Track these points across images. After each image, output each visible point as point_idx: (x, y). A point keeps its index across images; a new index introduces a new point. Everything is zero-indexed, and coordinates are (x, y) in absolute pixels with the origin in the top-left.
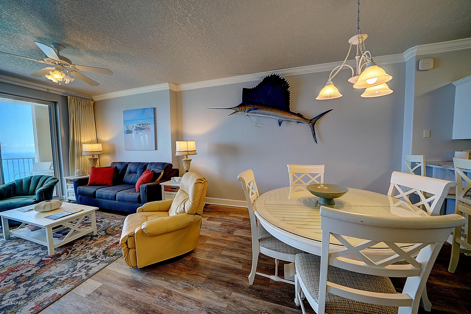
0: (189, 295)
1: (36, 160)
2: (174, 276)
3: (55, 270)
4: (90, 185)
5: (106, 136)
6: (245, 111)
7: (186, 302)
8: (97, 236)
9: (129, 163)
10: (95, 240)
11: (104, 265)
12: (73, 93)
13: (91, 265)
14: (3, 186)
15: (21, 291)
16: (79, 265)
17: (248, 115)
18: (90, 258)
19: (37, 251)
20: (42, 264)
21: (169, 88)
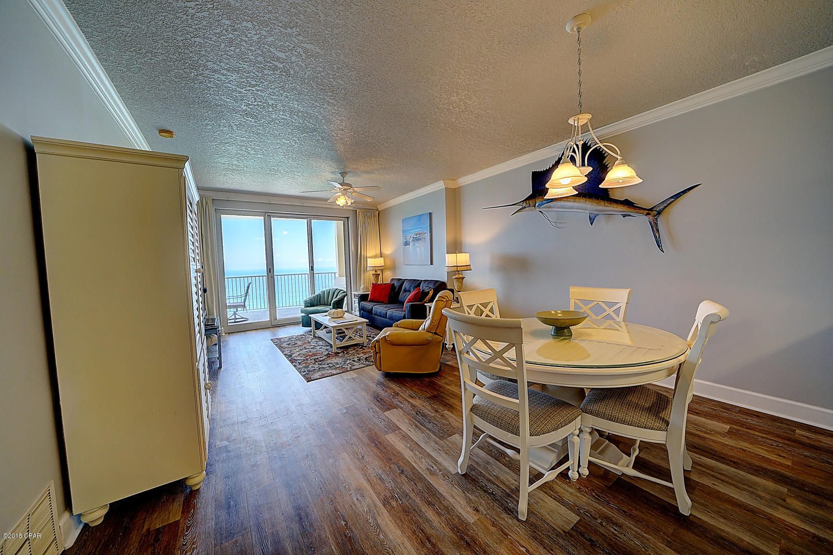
0: (410, 400)
1: (337, 275)
2: (407, 386)
3: (334, 360)
4: (369, 301)
5: (388, 251)
6: (535, 206)
7: (406, 403)
8: (366, 347)
9: (405, 280)
10: (364, 349)
11: (363, 366)
12: (361, 206)
13: (355, 363)
14: (314, 295)
15: (316, 366)
16: (348, 361)
17: (541, 212)
18: (356, 359)
19: (328, 348)
20: (328, 355)
21: (444, 187)
